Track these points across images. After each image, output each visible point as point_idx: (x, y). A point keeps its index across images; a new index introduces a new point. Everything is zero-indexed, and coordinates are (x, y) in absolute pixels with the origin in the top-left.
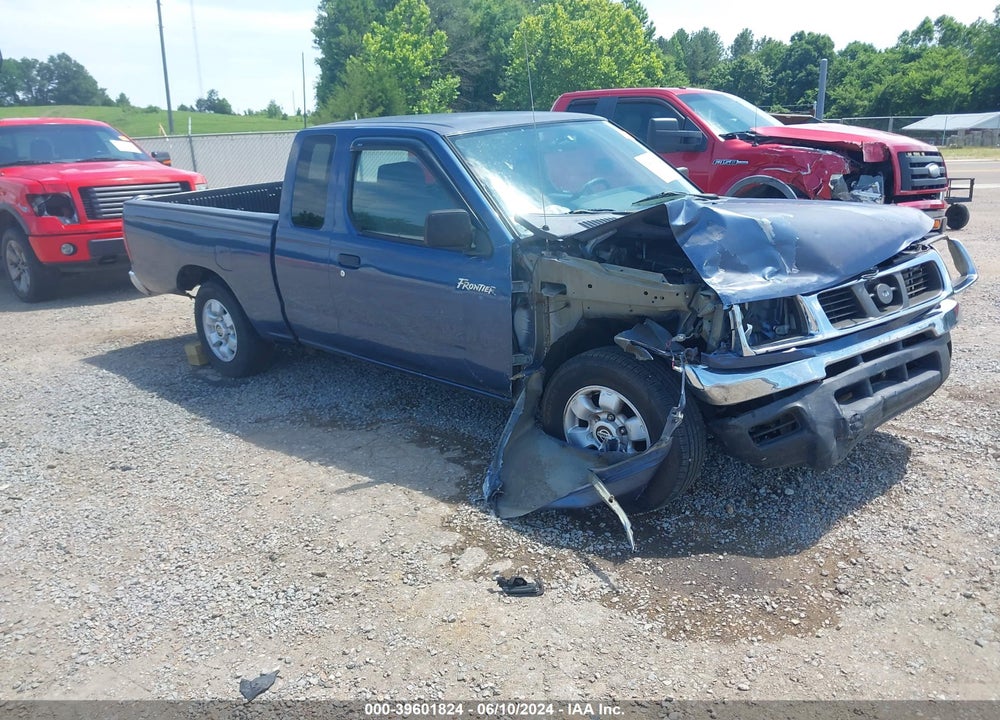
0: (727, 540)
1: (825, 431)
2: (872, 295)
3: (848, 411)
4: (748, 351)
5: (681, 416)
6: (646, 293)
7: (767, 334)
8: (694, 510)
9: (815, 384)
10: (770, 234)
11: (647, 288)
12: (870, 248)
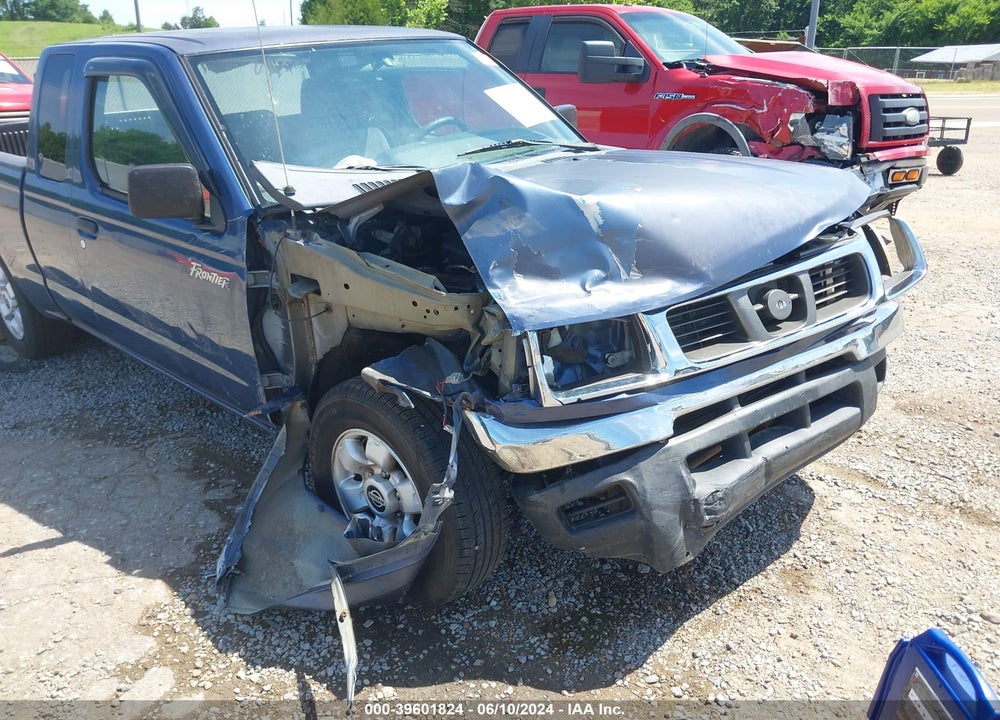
0: (531, 657)
1: (665, 517)
2: (760, 306)
3: (705, 484)
4: (550, 399)
5: (449, 494)
6: (415, 304)
7: (593, 366)
8: (504, 598)
9: (655, 447)
10: (594, 220)
11: (416, 298)
12: (761, 237)
